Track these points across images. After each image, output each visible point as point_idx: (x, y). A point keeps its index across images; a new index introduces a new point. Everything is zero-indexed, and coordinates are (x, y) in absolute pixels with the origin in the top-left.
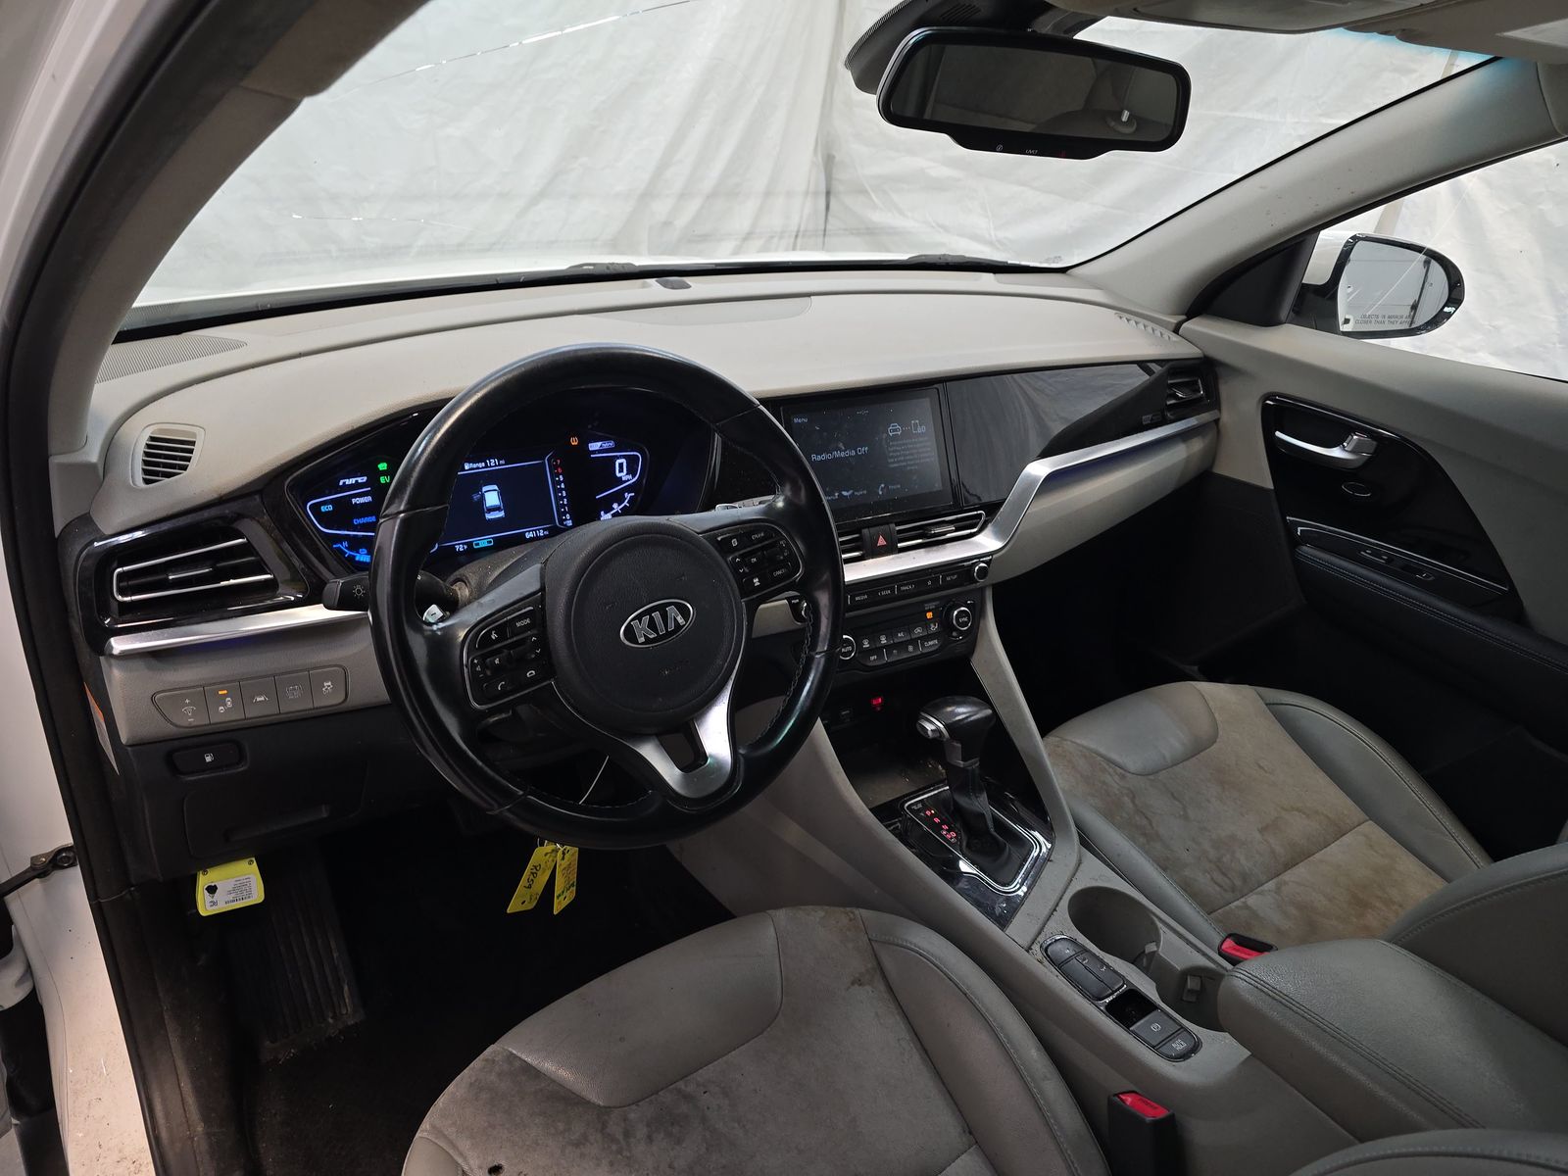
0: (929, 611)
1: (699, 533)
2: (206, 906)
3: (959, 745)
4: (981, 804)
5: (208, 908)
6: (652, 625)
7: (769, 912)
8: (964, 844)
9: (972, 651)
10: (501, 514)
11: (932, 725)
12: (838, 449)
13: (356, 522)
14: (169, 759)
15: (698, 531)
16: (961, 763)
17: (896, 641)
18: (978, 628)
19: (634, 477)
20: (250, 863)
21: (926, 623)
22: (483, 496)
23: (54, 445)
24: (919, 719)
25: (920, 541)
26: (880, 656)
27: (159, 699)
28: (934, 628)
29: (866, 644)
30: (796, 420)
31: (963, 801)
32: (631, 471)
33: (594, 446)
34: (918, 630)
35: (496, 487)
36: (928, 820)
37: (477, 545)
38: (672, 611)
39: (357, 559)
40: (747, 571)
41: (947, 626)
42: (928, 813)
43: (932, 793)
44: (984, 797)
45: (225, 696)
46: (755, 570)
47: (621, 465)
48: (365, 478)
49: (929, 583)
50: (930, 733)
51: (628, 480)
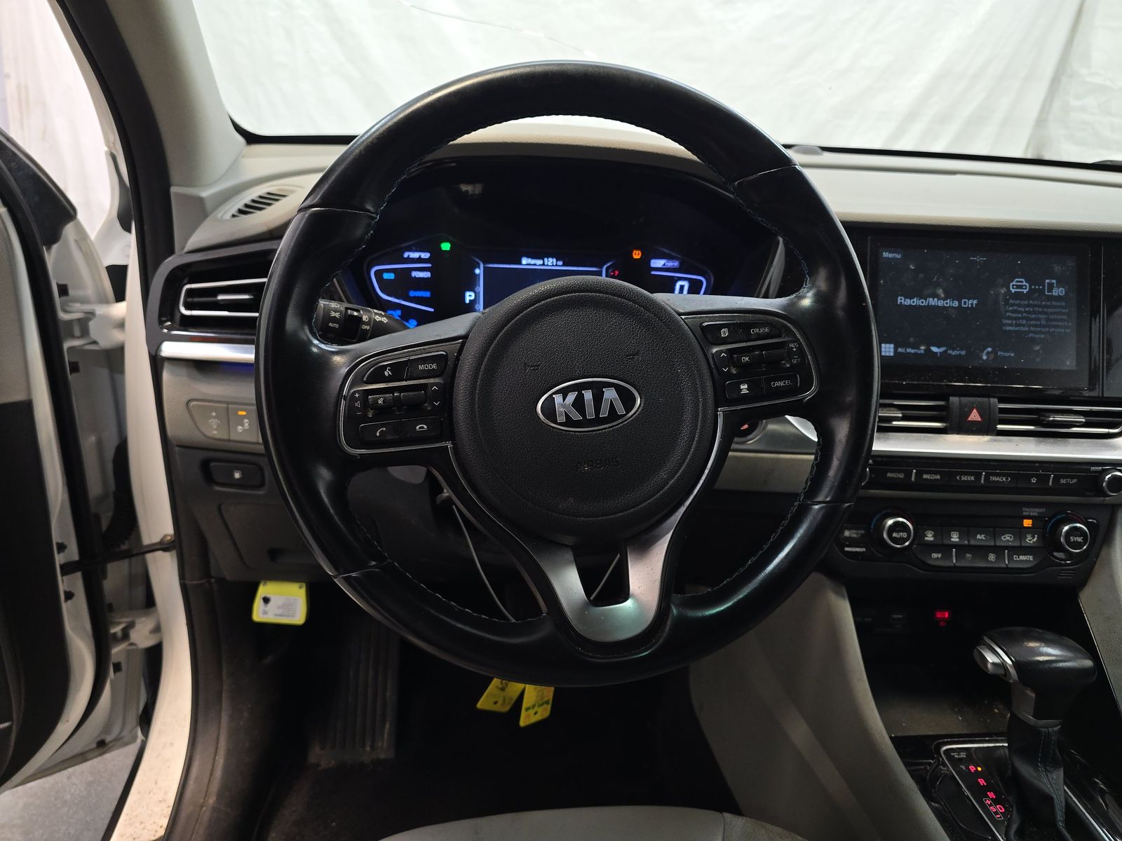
0: (1028, 517)
1: (680, 314)
2: (260, 613)
3: (1033, 695)
4: (1054, 783)
5: (260, 614)
6: (579, 404)
7: (727, 815)
8: (1014, 827)
9: (1083, 584)
11: (994, 657)
12: (935, 296)
13: (412, 294)
14: (205, 465)
15: (681, 311)
16: (1031, 719)
17: (973, 542)
18: (1097, 557)
20: (301, 587)
21: (1021, 532)
23: (175, 174)
24: (979, 644)
25: (1032, 428)
26: (947, 555)
27: (193, 406)
28: (1031, 540)
29: (930, 537)
30: (886, 255)
31: (1026, 770)
33: (658, 263)
34: (1007, 538)
36: (970, 779)
38: (610, 394)
40: (734, 371)
41: (1050, 541)
42: (972, 768)
43: (986, 745)
44: (1059, 775)
45: (244, 417)
46: (745, 372)
47: (682, 287)
48: (428, 255)
49: (1034, 480)
50: (989, 666)
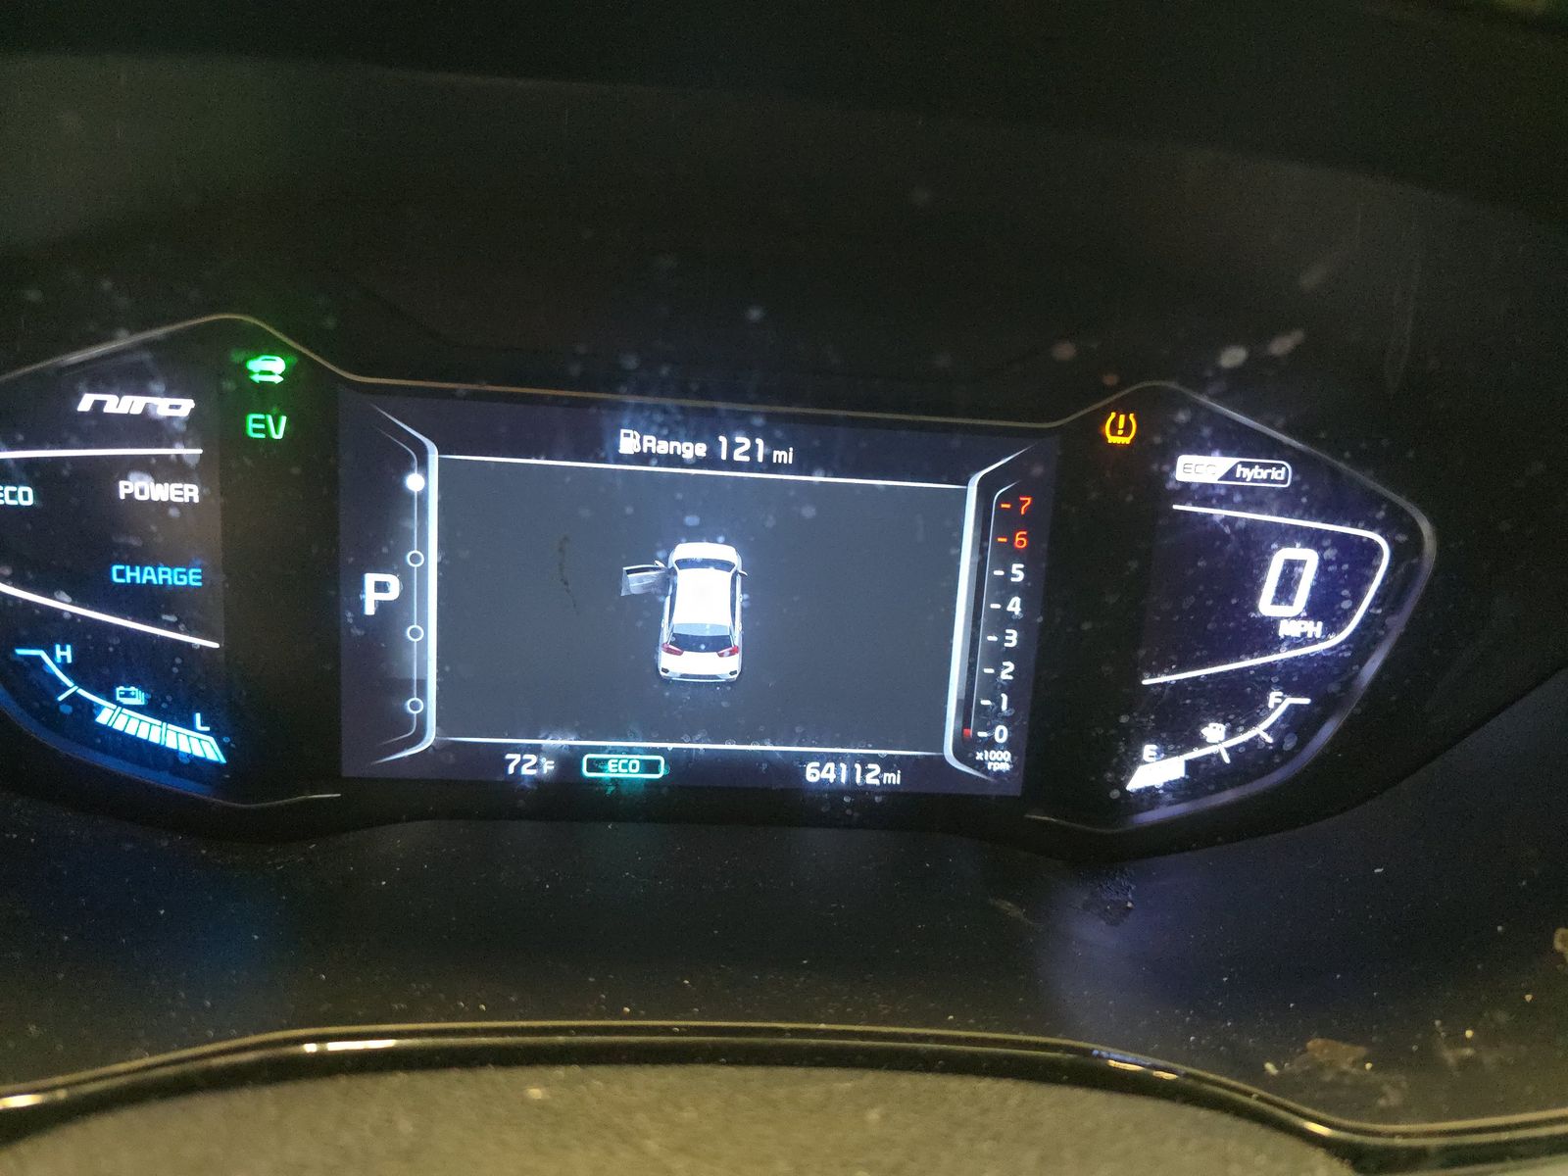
10: (724, 666)
19: (1332, 628)
22: (668, 581)
32: (1325, 608)
33: (1198, 468)
35: (728, 553)
37: (593, 766)
39: (102, 718)
47: (1291, 569)
48: (186, 406)
51: (1304, 640)
